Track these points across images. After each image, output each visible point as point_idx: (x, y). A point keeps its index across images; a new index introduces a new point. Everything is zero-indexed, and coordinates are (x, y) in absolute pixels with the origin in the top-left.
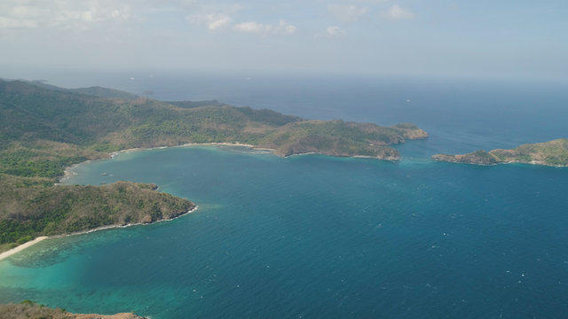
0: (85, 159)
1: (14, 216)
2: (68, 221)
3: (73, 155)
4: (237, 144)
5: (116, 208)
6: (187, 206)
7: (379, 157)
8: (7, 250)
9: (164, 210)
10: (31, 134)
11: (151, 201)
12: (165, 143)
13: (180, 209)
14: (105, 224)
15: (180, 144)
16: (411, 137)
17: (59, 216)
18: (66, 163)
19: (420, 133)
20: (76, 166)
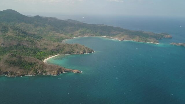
0: (67, 38)
1: (53, 49)
2: (64, 51)
3: (64, 37)
4: (108, 37)
5: (75, 49)
6: (92, 51)
7: (152, 43)
8: (52, 56)
9: (86, 51)
10: (54, 31)
11: (83, 48)
12: (88, 35)
13: (91, 51)
14: (72, 53)
15: (92, 36)
16: (166, 37)
17: (62, 50)
18: (63, 39)
19: (169, 36)
20: (65, 40)
